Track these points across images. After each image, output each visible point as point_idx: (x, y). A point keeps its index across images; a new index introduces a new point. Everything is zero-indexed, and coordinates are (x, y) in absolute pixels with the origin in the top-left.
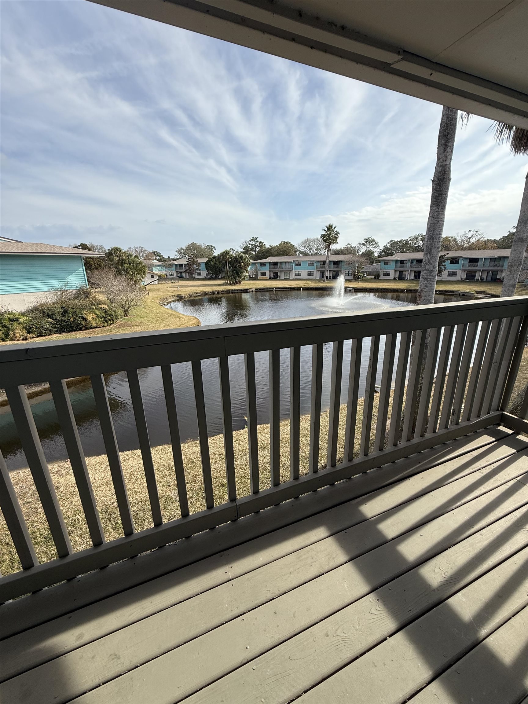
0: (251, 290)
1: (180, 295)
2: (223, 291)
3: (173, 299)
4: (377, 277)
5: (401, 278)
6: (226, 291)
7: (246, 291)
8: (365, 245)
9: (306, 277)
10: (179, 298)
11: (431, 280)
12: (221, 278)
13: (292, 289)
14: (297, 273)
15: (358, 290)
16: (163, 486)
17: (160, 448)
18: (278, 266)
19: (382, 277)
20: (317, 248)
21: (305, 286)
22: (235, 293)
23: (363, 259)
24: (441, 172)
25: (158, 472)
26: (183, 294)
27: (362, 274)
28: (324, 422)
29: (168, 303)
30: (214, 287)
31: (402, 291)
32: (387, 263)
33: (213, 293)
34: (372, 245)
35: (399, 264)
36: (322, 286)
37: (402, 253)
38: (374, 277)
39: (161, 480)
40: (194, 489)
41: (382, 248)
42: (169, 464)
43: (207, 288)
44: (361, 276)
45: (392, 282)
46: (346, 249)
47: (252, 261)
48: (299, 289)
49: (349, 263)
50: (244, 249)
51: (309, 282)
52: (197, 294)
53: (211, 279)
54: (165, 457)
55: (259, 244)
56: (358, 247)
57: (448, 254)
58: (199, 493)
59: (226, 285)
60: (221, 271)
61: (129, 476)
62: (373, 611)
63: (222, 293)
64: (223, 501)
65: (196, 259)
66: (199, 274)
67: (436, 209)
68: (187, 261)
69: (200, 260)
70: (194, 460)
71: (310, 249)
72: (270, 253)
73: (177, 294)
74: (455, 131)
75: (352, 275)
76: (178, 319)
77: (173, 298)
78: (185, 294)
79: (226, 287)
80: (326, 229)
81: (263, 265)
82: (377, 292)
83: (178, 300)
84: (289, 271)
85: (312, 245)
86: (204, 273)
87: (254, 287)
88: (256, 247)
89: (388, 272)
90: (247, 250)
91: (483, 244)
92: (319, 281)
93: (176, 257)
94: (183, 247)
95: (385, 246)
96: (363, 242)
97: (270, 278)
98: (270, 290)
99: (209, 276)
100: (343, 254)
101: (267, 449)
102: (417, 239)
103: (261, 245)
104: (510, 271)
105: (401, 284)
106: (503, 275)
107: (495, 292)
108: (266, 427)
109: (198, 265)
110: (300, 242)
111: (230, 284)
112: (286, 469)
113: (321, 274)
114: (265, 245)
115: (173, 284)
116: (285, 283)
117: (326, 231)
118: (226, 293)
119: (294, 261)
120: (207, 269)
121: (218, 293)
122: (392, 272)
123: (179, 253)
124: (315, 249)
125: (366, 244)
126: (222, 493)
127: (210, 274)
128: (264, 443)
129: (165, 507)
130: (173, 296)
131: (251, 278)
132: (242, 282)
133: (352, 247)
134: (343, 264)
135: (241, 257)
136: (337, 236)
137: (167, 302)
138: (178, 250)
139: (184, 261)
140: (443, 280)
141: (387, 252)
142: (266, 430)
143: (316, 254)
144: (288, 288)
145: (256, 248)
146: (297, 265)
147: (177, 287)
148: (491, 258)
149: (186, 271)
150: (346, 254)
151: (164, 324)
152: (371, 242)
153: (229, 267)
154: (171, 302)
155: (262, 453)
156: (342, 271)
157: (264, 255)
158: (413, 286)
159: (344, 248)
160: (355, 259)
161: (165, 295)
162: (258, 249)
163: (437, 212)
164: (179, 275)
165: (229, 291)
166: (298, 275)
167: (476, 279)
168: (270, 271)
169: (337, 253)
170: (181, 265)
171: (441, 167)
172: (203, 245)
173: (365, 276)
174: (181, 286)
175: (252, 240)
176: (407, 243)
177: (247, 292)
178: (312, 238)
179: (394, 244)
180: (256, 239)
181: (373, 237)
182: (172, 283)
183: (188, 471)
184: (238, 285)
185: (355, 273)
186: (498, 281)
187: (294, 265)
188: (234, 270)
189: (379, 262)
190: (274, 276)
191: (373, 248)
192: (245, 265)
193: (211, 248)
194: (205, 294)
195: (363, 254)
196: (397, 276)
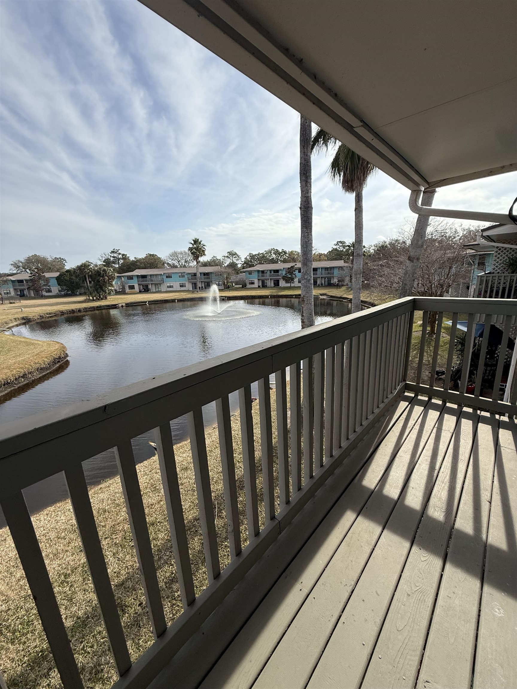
0: (120, 305)
1: (26, 317)
2: (85, 308)
3: (16, 323)
4: (244, 287)
5: (264, 286)
6: (90, 308)
7: (114, 307)
8: (229, 258)
9: (179, 289)
10: (25, 321)
11: (310, 288)
12: (81, 294)
13: (166, 301)
14: (169, 285)
15: (230, 298)
16: (72, 555)
17: (52, 510)
18: (148, 279)
19: (249, 286)
20: (186, 261)
21: (179, 298)
22: (100, 309)
23: (230, 270)
24: (306, 201)
25: (60, 540)
26: (30, 316)
27: (231, 284)
28: (237, 427)
29: (10, 328)
30: (73, 305)
31: (267, 297)
32: (250, 273)
33: (73, 311)
34: (235, 257)
35: (261, 274)
36: (196, 297)
37: (261, 265)
38: (241, 286)
39: (67, 548)
40: (118, 542)
41: (243, 260)
42: (72, 525)
43: (64, 307)
44: (230, 285)
45: (257, 290)
46: (213, 261)
47: (116, 275)
48: (173, 301)
49: (219, 274)
50: (104, 262)
51: (182, 293)
52: (50, 314)
53: (66, 296)
54: (62, 518)
55: (121, 256)
56: (223, 259)
57: (296, 265)
58: (126, 543)
59: (88, 302)
60: (78, 286)
61: (14, 561)
62: (423, 559)
63: (84, 311)
64: (158, 541)
65: (43, 273)
66: (49, 291)
67: (306, 231)
68: (30, 277)
69: (47, 275)
70: (106, 508)
71: (178, 262)
72: (137, 265)
73: (22, 316)
74: (311, 171)
75: (223, 285)
76: (32, 347)
77: (16, 321)
78: (33, 315)
79: (88, 303)
80: (193, 242)
81: (131, 278)
82: (247, 299)
83: (24, 324)
84: (160, 284)
85: (180, 258)
86: (55, 289)
87: (124, 302)
88: (119, 259)
89: (253, 281)
90: (108, 263)
91: (318, 257)
92: (193, 292)
93: (11, 271)
94: (21, 260)
95: (246, 258)
96: (227, 255)
97: (140, 292)
98: (142, 304)
99: (63, 293)
100: (211, 266)
101: (189, 468)
102: (271, 252)
103: (124, 257)
104: (356, 278)
105: (265, 291)
106: (335, 281)
107: (332, 293)
108: (180, 446)
109: (46, 280)
110: (168, 255)
111: (93, 300)
112: (215, 483)
113: (194, 285)
114: (128, 257)
115: (13, 305)
116: (158, 296)
117: (192, 244)
118: (90, 310)
119: (164, 274)
120: (59, 284)
121: (80, 311)
122: (256, 281)
123: (15, 267)
124: (183, 261)
125: (229, 256)
126: (155, 533)
127: (65, 290)
128: (184, 463)
129: (84, 579)
130: (15, 319)
131: (117, 293)
132: (108, 298)
133: (217, 260)
134: (213, 275)
135: (104, 270)
136: (204, 249)
137: (7, 327)
138: (13, 263)
139: (25, 276)
140: (296, 286)
141: (248, 264)
142: (181, 450)
143: (185, 266)
144: (163, 301)
145: (118, 261)
146: (167, 277)
147: (20, 307)
148: (325, 268)
149: (30, 288)
150: (213, 266)
151: (14, 355)
152: (234, 255)
153: (90, 282)
154: (13, 327)
155: (185, 474)
156: (213, 282)
157: (130, 268)
158: (274, 292)
159: (210, 260)
160: (223, 270)
161: (4, 319)
162: (121, 261)
163: (307, 232)
164: (19, 293)
165: (93, 307)
166: (170, 287)
167: (318, 284)
168: (139, 284)
169: (205, 265)
170: (21, 281)
171: (305, 198)
172: (49, 257)
173: (234, 285)
174: (26, 307)
175: (113, 252)
176: (263, 256)
177: (116, 308)
178: (180, 251)
179: (252, 256)
180: (118, 251)
181: (235, 251)
182: (11, 303)
183: (102, 524)
184: (103, 300)
185: (224, 283)
186: (332, 285)
187: (164, 277)
188: (97, 285)
189: (244, 272)
190: (145, 289)
191: (236, 260)
192: (109, 279)
193: (61, 261)
194: (62, 313)
195: (228, 266)
196: (261, 284)
